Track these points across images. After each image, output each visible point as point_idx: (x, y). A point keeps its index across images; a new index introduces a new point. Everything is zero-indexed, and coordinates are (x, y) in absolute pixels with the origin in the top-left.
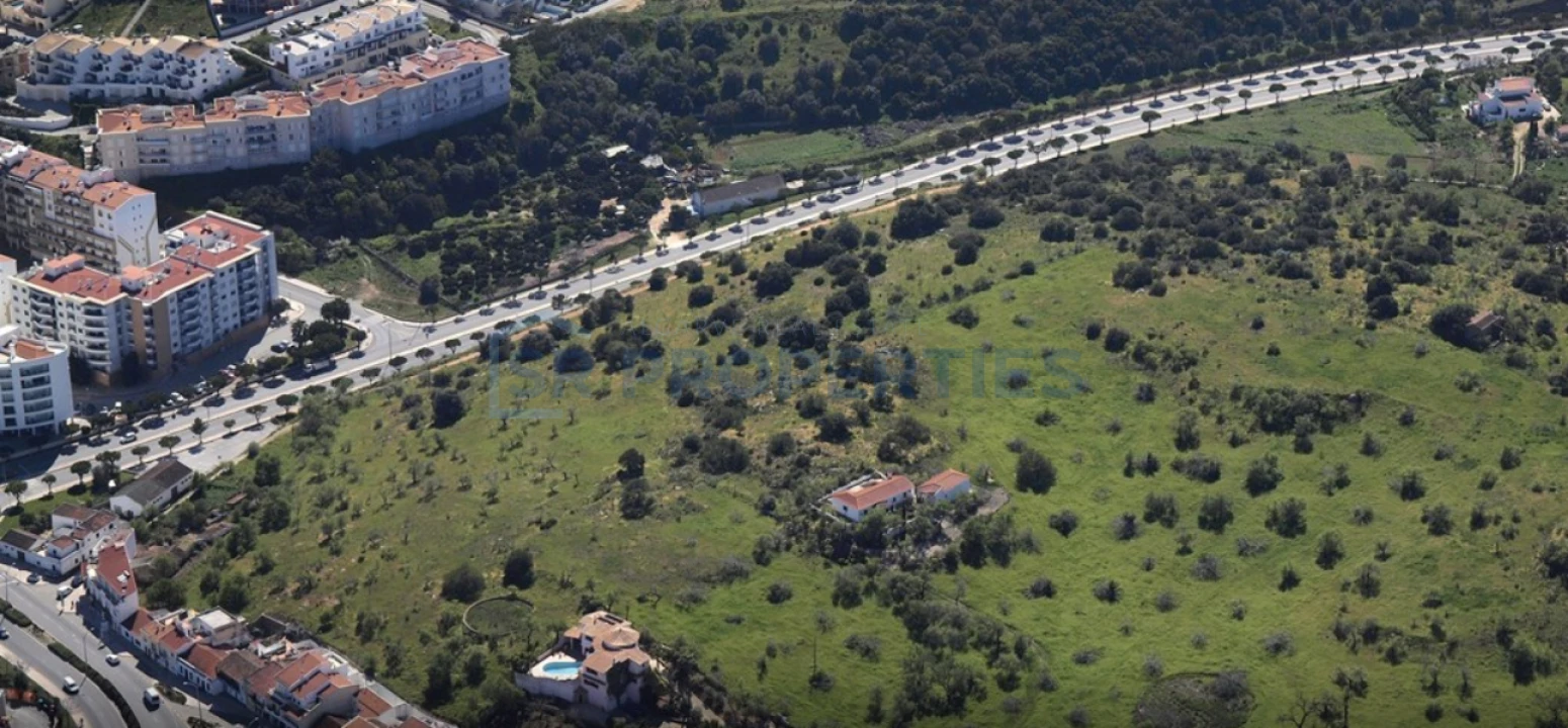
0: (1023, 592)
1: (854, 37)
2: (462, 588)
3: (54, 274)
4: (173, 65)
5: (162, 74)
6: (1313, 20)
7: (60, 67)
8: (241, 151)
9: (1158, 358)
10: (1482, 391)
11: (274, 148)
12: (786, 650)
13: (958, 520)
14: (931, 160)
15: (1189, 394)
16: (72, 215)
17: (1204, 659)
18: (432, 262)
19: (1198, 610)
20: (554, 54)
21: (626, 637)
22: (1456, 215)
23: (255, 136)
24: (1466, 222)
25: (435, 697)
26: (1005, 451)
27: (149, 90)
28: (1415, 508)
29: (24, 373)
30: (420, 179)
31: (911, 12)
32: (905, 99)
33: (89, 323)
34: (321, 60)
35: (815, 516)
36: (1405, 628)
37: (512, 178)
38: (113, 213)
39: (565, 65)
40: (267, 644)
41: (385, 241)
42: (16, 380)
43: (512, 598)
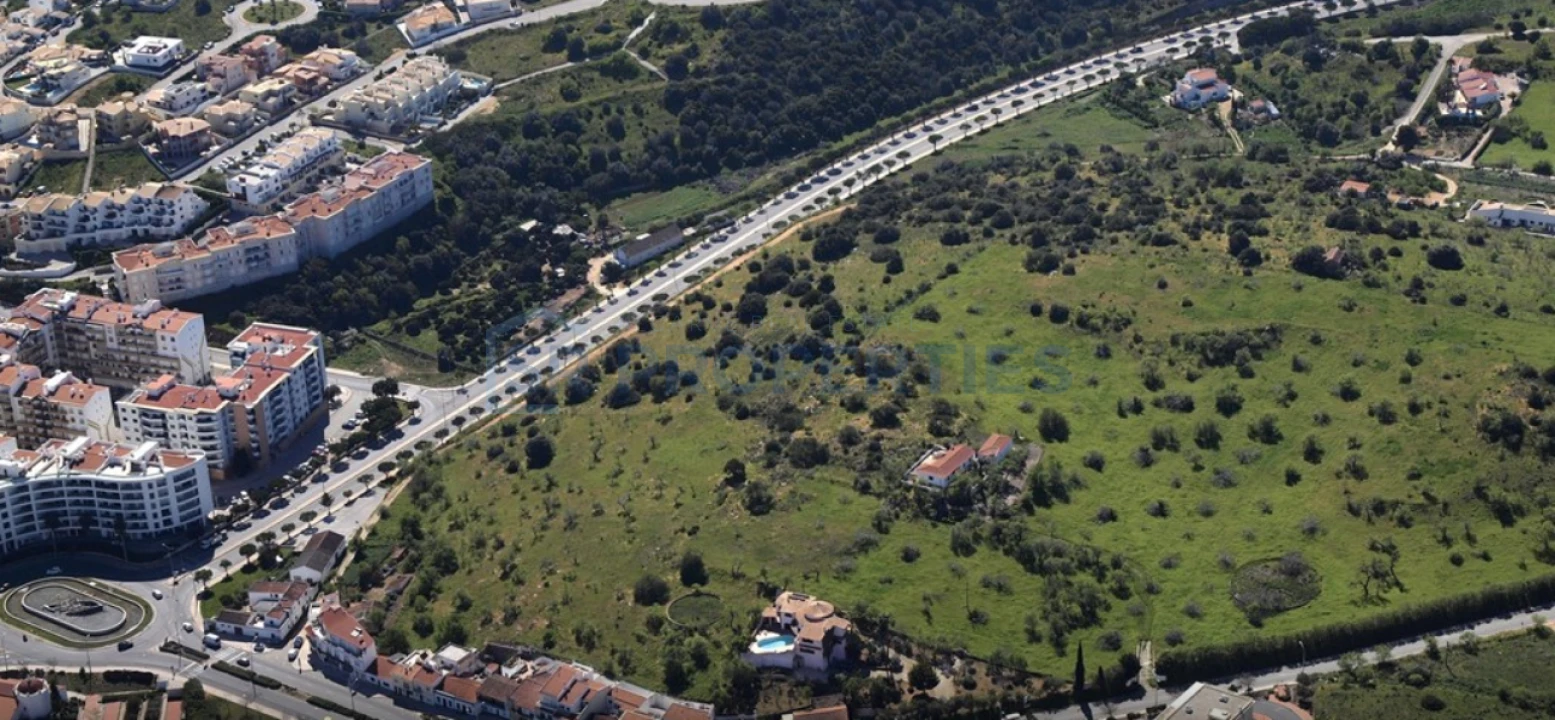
0: (1093, 520)
1: (680, 109)
2: (650, 593)
3: (156, 394)
4: (154, 207)
5: (143, 217)
6: (1012, 47)
7: (53, 223)
8: (242, 269)
9: (1099, 322)
10: (1362, 310)
11: (268, 264)
12: (938, 598)
13: (1016, 473)
14: (781, 197)
15: (1137, 347)
16: (134, 343)
17: (1261, 549)
18: (429, 338)
19: (1234, 512)
20: (452, 155)
21: (824, 609)
22: (1240, 179)
23: (252, 256)
24: (1247, 184)
25: (676, 683)
26: (1019, 413)
27: (135, 232)
28: (1358, 407)
29: (177, 479)
30: (391, 271)
31: (717, 83)
32: (736, 151)
33: (201, 430)
34: (273, 186)
35: (908, 489)
36: (1402, 497)
37: (458, 259)
38: (175, 336)
39: (462, 163)
40: (510, 666)
41: (383, 325)
42: (171, 486)
43: (698, 594)
